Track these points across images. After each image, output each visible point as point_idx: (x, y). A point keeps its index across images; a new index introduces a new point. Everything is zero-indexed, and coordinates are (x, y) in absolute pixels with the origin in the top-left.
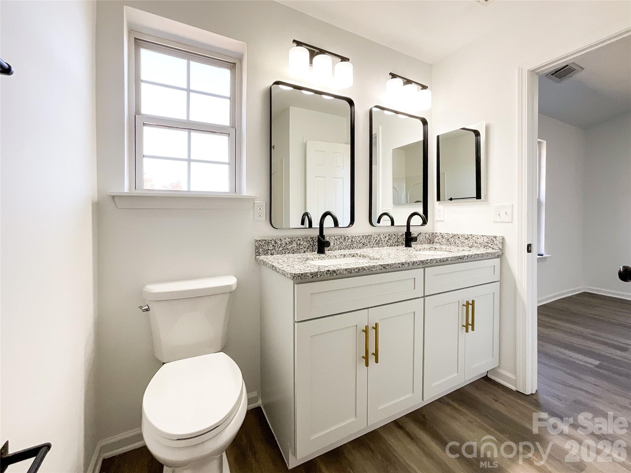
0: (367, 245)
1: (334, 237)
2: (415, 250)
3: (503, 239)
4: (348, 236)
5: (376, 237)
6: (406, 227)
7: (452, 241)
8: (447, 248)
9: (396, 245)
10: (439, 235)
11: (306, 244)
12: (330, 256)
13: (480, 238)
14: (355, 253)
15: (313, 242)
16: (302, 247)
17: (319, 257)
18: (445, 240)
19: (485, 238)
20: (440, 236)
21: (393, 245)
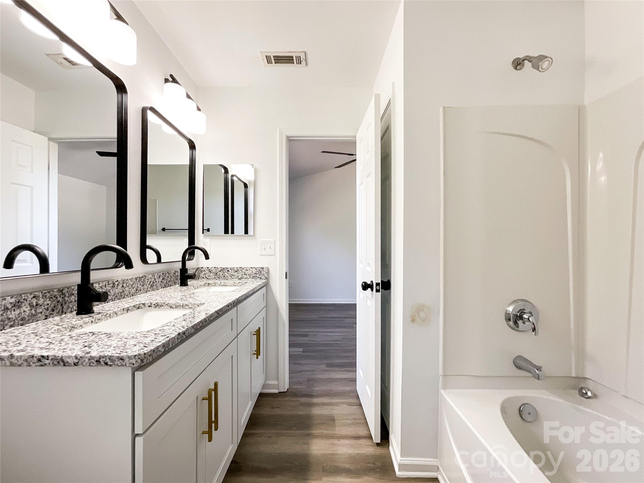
0: (140, 291)
1: (99, 284)
2: (194, 288)
3: (268, 269)
4: (118, 281)
5: (151, 278)
6: (181, 262)
7: (221, 274)
8: (222, 282)
9: (169, 285)
10: (205, 270)
11: (49, 302)
12: (108, 315)
13: (249, 270)
14: (140, 303)
15: (63, 298)
16: (41, 310)
17: (92, 319)
18: (214, 274)
19: (254, 269)
20: (207, 271)
21: (167, 286)
